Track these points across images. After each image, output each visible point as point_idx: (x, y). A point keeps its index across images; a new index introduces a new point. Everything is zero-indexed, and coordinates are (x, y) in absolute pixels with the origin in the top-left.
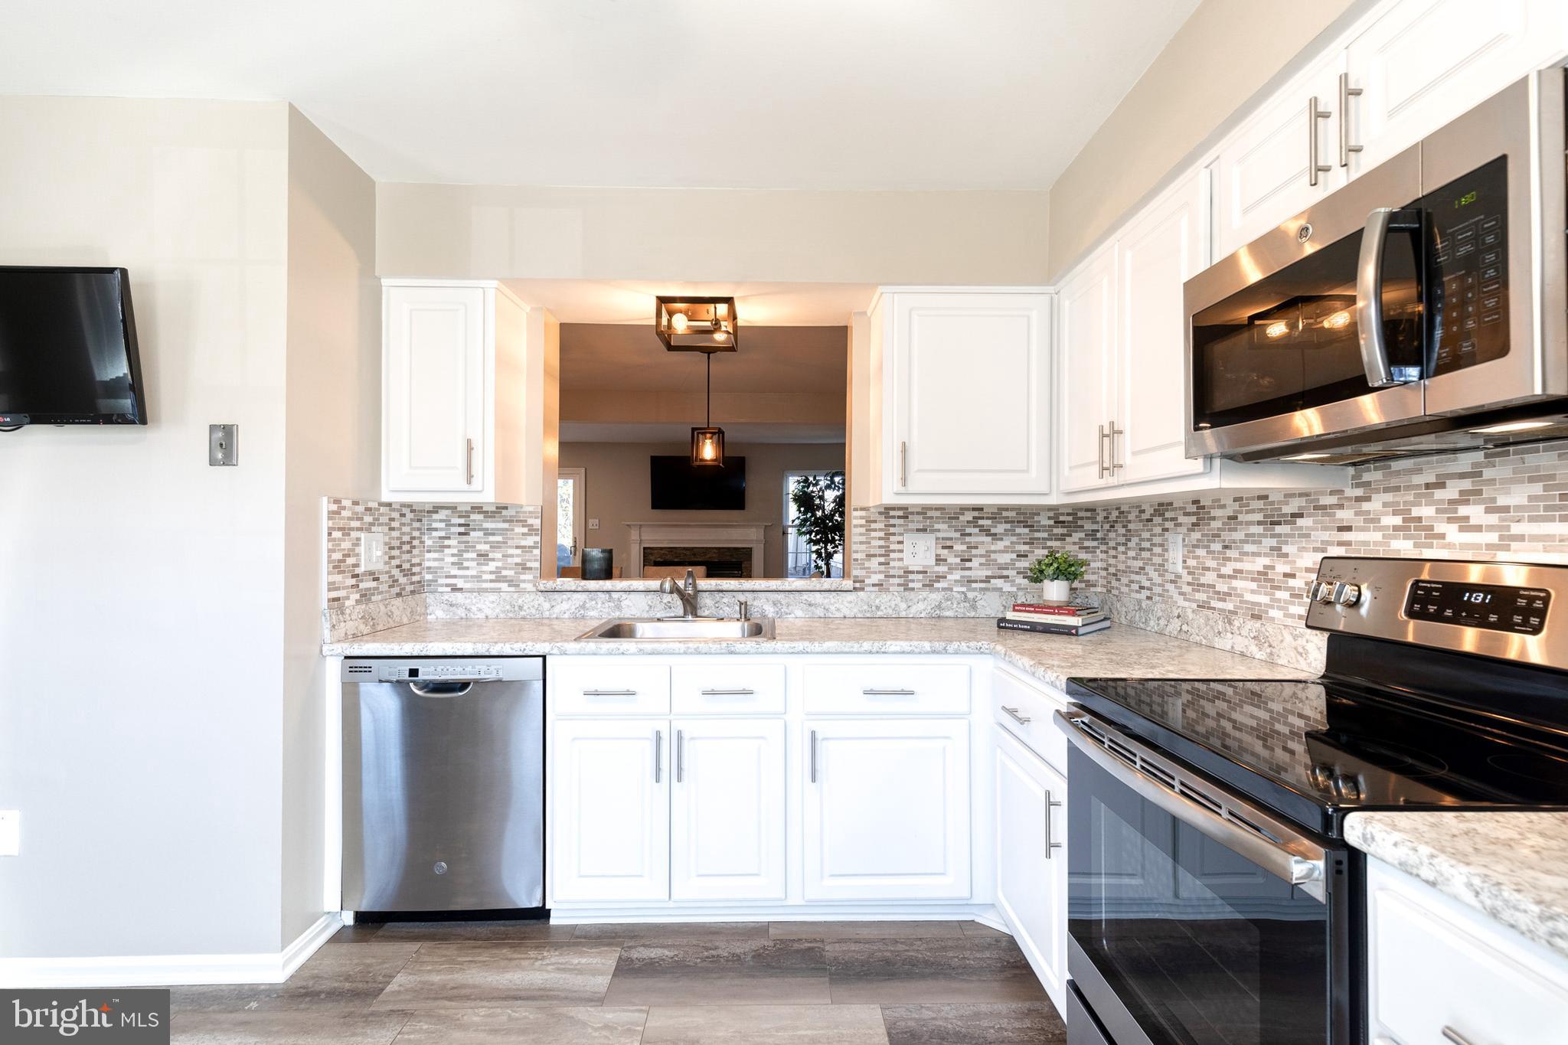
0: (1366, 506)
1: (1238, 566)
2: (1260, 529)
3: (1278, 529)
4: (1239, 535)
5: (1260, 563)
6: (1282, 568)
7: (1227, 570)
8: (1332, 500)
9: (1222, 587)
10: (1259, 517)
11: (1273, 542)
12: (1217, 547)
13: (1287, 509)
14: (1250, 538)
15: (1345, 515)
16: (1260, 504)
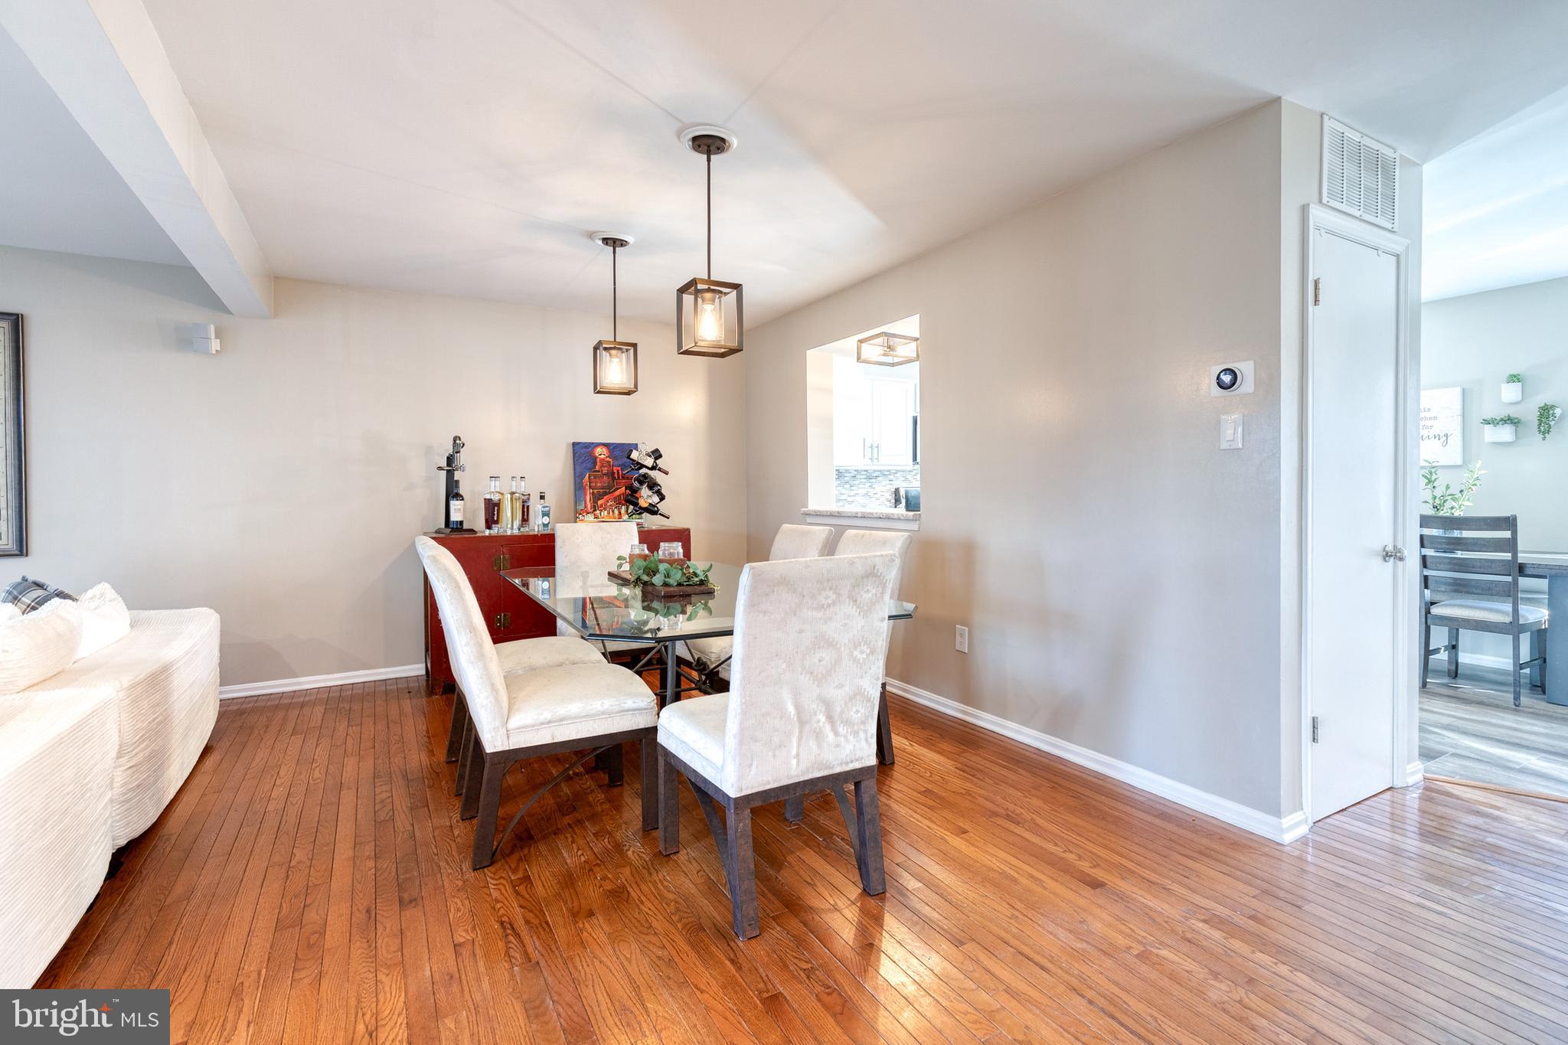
0: (896, 475)
1: (857, 492)
2: (865, 480)
3: (871, 480)
4: (857, 482)
5: (863, 491)
6: (872, 491)
7: (852, 493)
8: (888, 473)
9: (850, 499)
10: (865, 477)
11: (870, 484)
12: (848, 486)
13: (875, 475)
14: (860, 483)
15: (891, 477)
16: (865, 473)
